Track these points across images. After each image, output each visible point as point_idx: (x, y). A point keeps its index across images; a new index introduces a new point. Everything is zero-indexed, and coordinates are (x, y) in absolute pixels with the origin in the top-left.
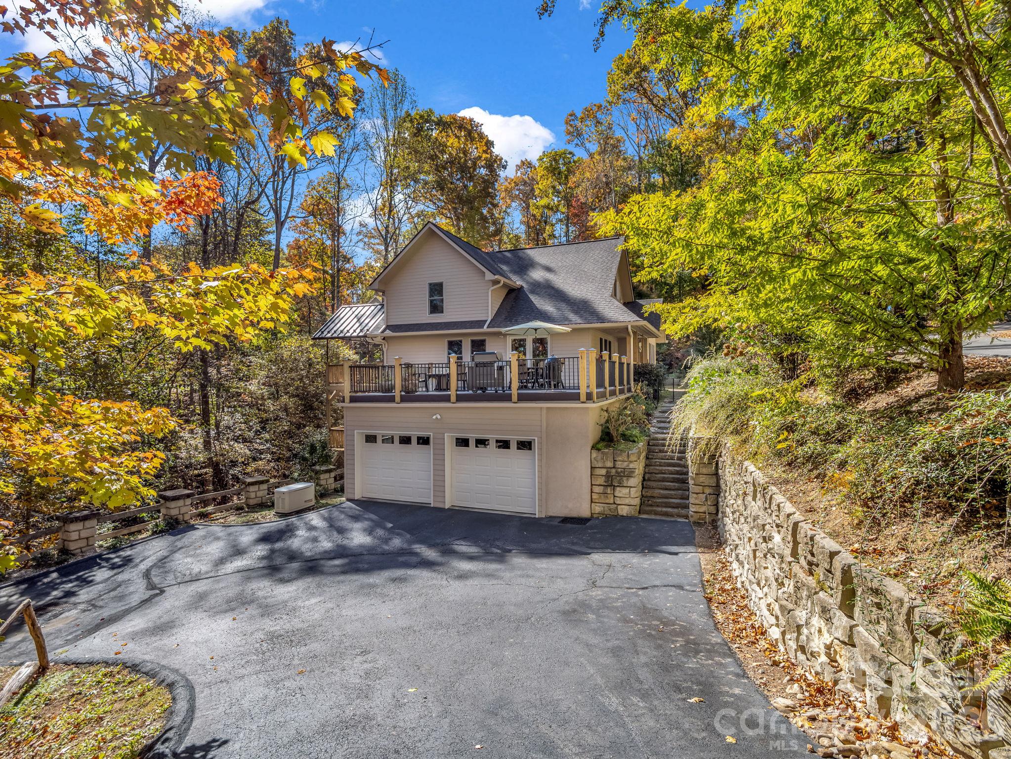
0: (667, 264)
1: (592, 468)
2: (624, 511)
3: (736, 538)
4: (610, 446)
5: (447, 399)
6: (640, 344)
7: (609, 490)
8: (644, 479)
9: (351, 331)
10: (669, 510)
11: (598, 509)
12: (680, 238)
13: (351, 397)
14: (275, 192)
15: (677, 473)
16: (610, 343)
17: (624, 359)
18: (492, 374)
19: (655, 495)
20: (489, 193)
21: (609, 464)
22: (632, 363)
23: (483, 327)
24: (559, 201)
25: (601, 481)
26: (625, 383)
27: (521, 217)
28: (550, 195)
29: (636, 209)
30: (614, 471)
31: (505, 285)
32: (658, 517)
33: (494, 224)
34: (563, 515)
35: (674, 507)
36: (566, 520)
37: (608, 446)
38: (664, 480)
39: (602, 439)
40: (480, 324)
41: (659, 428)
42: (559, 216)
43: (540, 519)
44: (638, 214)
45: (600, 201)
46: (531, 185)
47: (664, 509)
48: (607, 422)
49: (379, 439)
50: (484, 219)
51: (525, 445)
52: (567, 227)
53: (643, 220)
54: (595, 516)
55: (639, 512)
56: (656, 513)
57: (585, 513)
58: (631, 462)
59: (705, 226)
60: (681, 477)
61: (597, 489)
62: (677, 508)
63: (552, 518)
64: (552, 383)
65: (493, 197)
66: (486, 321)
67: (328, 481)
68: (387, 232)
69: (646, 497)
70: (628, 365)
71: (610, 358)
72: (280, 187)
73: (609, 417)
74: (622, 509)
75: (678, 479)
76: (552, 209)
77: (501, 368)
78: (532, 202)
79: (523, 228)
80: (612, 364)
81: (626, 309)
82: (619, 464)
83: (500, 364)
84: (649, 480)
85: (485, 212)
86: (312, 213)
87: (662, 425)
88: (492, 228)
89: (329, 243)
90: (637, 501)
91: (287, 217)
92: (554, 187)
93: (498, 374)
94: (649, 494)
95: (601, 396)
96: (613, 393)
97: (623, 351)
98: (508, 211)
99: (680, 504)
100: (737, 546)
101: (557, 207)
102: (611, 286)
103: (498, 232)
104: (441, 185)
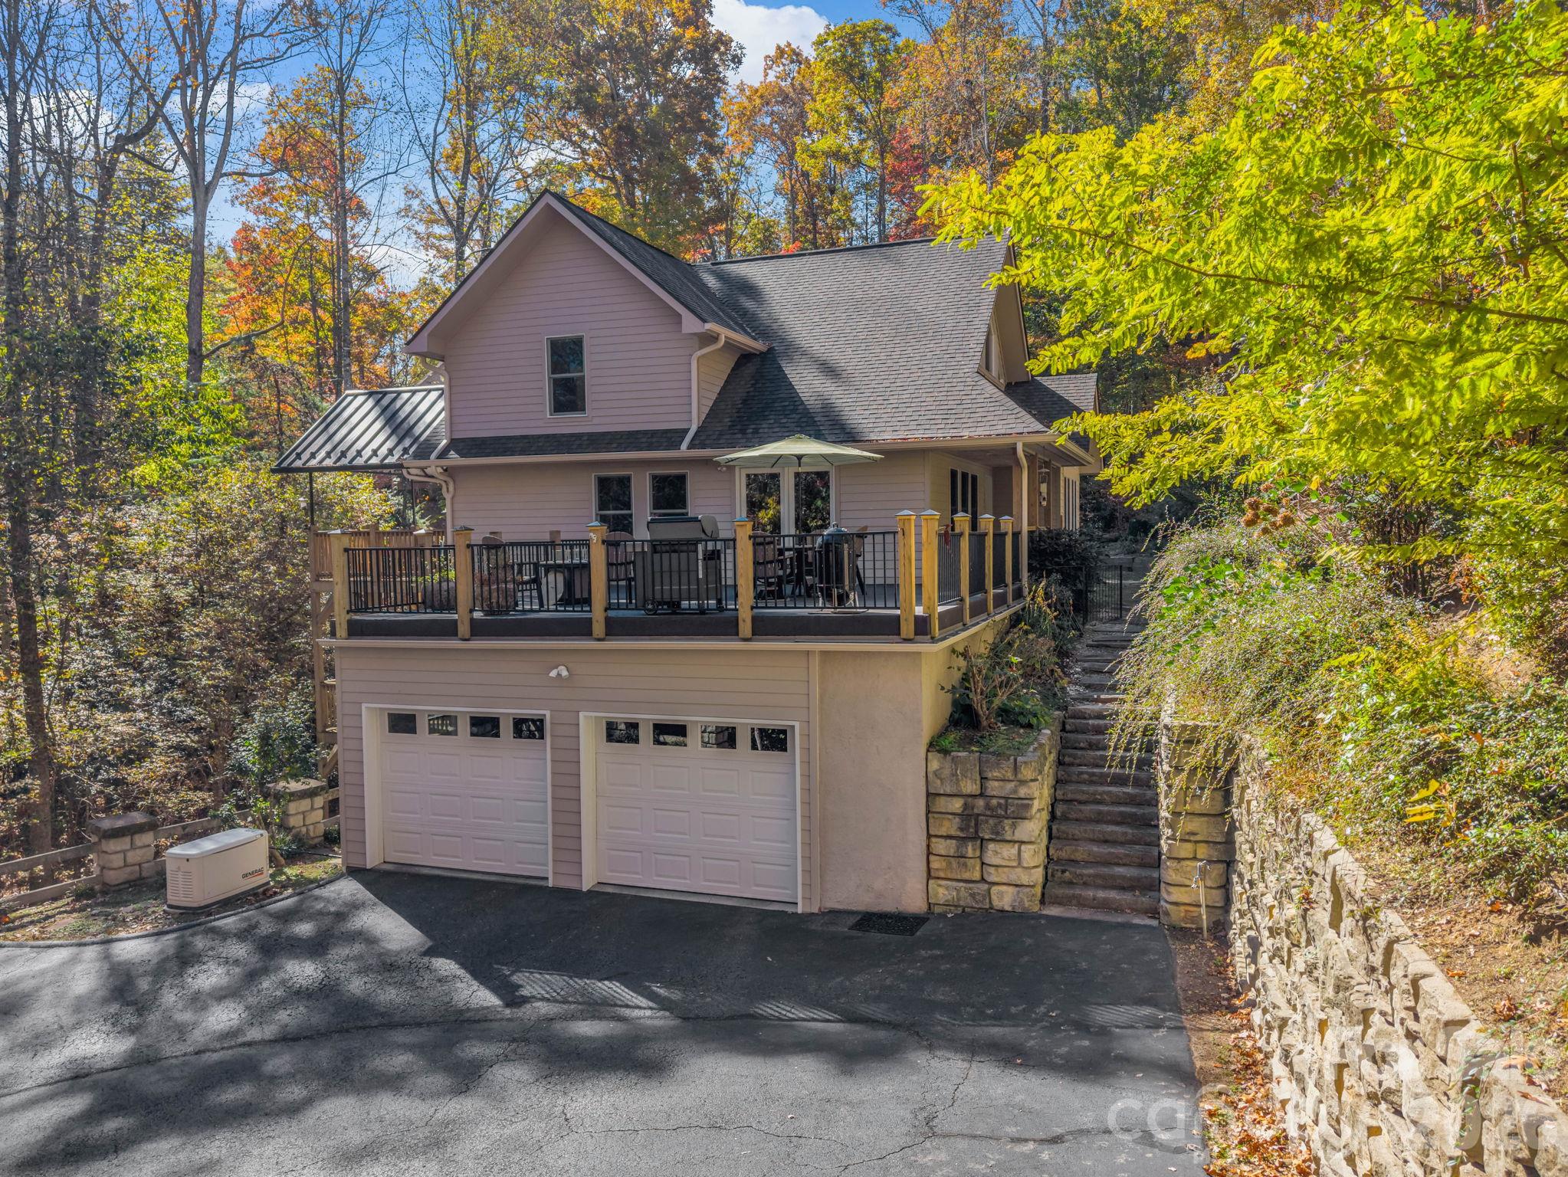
0: (1122, 328)
1: (928, 795)
2: (1004, 899)
3: (1281, 1001)
4: (971, 742)
5: (583, 629)
6: (1044, 488)
7: (970, 850)
8: (1053, 817)
9: (367, 453)
10: (1113, 894)
11: (942, 893)
12: (1158, 259)
13: (350, 623)
14: (188, 114)
15: (1132, 800)
16: (974, 478)
17: (1007, 524)
18: (691, 570)
19: (1079, 856)
20: (702, 121)
21: (970, 787)
22: (1025, 528)
23: (677, 446)
24: (862, 141)
25: (951, 827)
26: (1009, 579)
27: (776, 177)
28: (843, 129)
29: (1039, 174)
30: (981, 802)
31: (729, 345)
32: (1086, 914)
33: (716, 193)
34: (861, 908)
35: (1123, 889)
36: (869, 921)
37: (965, 743)
38: (1100, 819)
39: (954, 722)
40: (671, 438)
41: (1088, 687)
42: (863, 176)
43: (808, 917)
44: (1046, 191)
45: (955, 142)
46: (798, 104)
47: (1101, 894)
48: (965, 679)
49: (422, 724)
50: (690, 183)
51: (774, 740)
52: (882, 203)
53: (1056, 207)
54: (937, 910)
55: (1042, 902)
56: (1082, 903)
57: (913, 901)
58: (1023, 782)
59: (1228, 225)
60: (1139, 811)
61: (941, 846)
62: (1132, 888)
63: (835, 914)
64: (835, 592)
65: (712, 132)
66: (686, 431)
67: (309, 817)
68: (461, 211)
69: (1059, 861)
70: (1016, 535)
71: (974, 525)
72: (199, 100)
73: (970, 667)
74: (1001, 895)
75: (1133, 816)
76: (845, 159)
77: (713, 556)
78: (801, 141)
79: (781, 203)
80: (978, 539)
81: (1011, 404)
82: (994, 788)
83: (710, 546)
84: (1065, 818)
85: (693, 164)
86: (282, 165)
87: (1095, 679)
88: (710, 203)
89: (326, 234)
90: (1038, 875)
91: (218, 174)
92: (850, 109)
93: (706, 568)
94: (1063, 855)
95: (952, 620)
96: (979, 609)
97: (1003, 505)
98: (748, 162)
99: (1138, 879)
100: (1284, 1023)
101: (858, 152)
102: (976, 346)
103: (724, 213)
104: (585, 101)
